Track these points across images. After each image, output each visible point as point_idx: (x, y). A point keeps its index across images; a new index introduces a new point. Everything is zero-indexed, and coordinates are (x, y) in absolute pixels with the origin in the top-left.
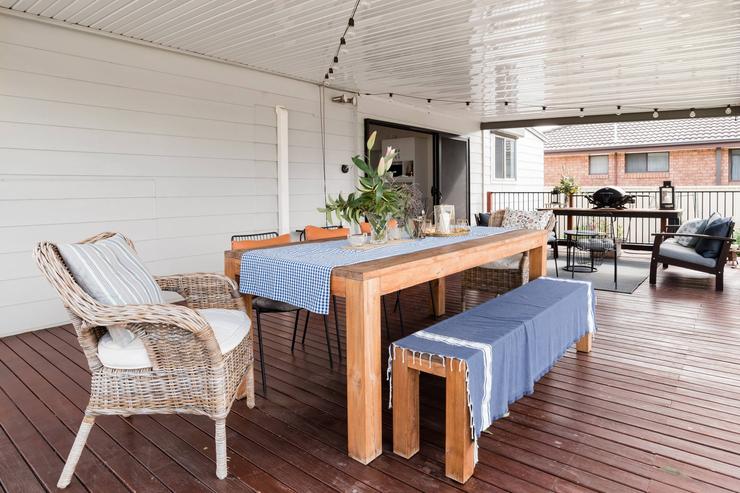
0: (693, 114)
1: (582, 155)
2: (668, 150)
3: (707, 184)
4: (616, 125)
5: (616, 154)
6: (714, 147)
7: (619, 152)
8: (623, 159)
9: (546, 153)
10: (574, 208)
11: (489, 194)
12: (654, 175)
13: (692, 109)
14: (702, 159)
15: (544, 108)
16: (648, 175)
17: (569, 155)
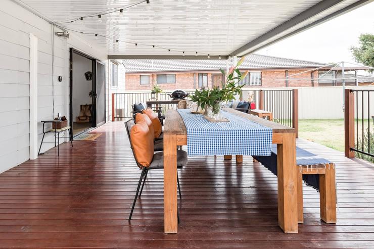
0: (220, 58)
1: (137, 75)
2: (175, 73)
3: (190, 88)
4: (153, 60)
5: (153, 75)
6: (193, 73)
7: (154, 74)
8: (155, 77)
9: (126, 73)
10: (159, 100)
11: (113, 95)
12: (170, 85)
13: (220, 56)
14: (188, 78)
15: (169, 50)
16: (167, 85)
17: (131, 75)
